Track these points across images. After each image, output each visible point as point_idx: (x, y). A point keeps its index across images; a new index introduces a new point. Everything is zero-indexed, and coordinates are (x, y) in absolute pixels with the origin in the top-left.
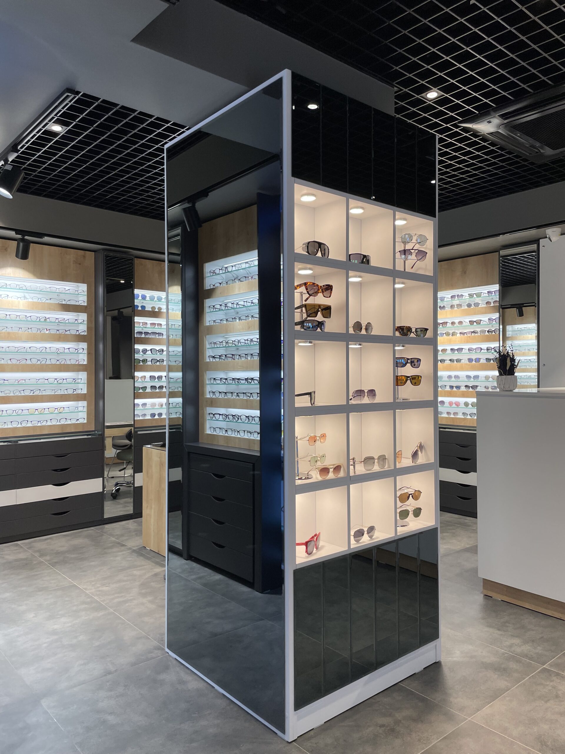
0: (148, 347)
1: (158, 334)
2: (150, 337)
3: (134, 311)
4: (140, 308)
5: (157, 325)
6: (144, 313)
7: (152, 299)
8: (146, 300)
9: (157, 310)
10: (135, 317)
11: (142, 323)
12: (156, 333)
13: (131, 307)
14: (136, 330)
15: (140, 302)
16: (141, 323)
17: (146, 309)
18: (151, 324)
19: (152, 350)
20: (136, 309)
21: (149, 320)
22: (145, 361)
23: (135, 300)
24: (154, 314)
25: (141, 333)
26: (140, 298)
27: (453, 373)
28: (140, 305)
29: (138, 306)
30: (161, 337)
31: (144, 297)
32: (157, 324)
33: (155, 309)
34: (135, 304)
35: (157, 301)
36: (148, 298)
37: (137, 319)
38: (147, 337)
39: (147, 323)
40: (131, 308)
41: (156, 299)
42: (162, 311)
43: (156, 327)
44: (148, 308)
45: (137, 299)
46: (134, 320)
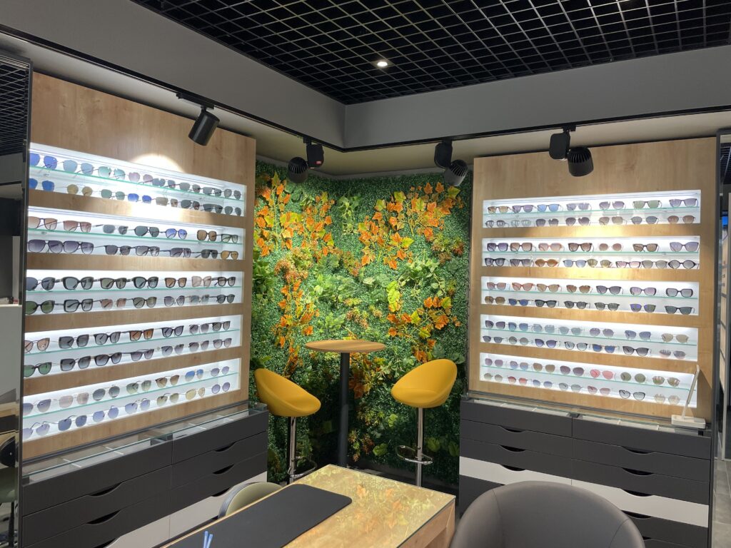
0: (58, 274)
1: (81, 245)
2: (63, 252)
3: (26, 191)
4: (39, 187)
5: (79, 225)
6: (50, 198)
7: (70, 167)
8: (56, 169)
9: (80, 193)
10: (29, 207)
11: (44, 220)
12: (78, 243)
13: (20, 182)
14: (31, 235)
15: (40, 172)
16: (42, 221)
17: (56, 190)
18: (67, 223)
19: (67, 281)
20: (30, 187)
21: (62, 216)
22: (49, 305)
23: (31, 169)
24: (76, 201)
25: (40, 243)
26: (41, 163)
27: (602, 326)
28: (40, 181)
29: (35, 183)
30: (87, 252)
31: (51, 163)
32: (80, 223)
33: (77, 191)
34: (30, 177)
35: (81, 172)
36: (60, 166)
37: (33, 212)
38: (56, 251)
39: (56, 221)
40: (20, 184)
41: (79, 169)
42: (92, 195)
43: (79, 229)
44: (61, 188)
45: (35, 165)
46: (27, 212)
